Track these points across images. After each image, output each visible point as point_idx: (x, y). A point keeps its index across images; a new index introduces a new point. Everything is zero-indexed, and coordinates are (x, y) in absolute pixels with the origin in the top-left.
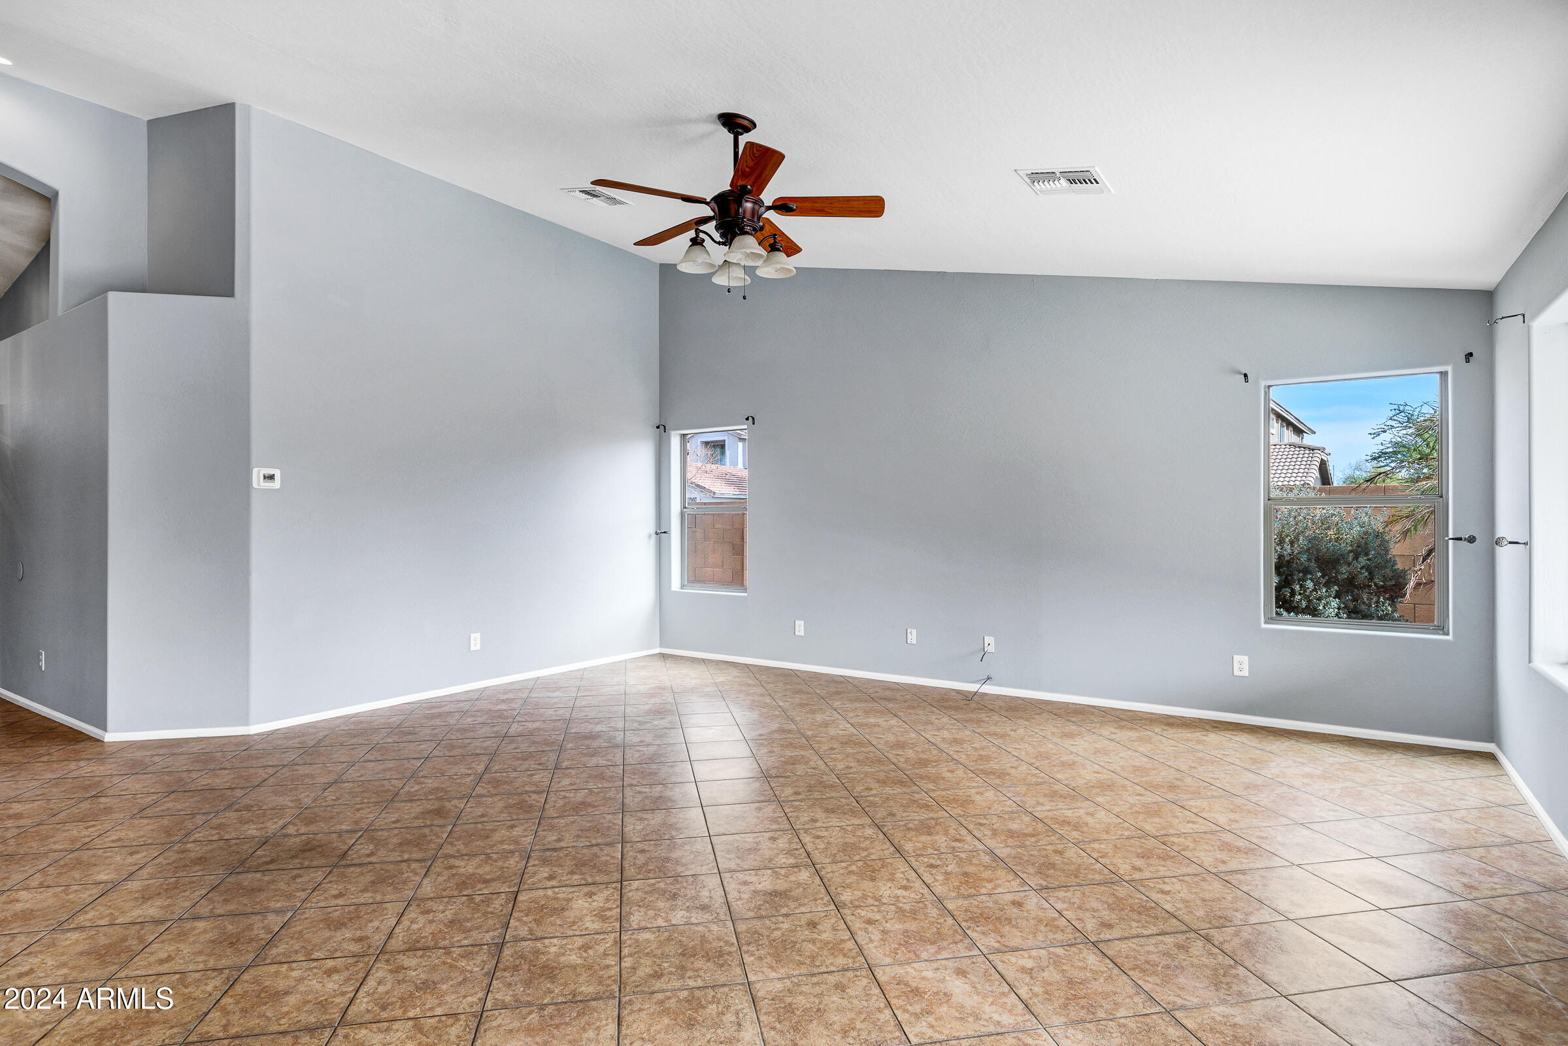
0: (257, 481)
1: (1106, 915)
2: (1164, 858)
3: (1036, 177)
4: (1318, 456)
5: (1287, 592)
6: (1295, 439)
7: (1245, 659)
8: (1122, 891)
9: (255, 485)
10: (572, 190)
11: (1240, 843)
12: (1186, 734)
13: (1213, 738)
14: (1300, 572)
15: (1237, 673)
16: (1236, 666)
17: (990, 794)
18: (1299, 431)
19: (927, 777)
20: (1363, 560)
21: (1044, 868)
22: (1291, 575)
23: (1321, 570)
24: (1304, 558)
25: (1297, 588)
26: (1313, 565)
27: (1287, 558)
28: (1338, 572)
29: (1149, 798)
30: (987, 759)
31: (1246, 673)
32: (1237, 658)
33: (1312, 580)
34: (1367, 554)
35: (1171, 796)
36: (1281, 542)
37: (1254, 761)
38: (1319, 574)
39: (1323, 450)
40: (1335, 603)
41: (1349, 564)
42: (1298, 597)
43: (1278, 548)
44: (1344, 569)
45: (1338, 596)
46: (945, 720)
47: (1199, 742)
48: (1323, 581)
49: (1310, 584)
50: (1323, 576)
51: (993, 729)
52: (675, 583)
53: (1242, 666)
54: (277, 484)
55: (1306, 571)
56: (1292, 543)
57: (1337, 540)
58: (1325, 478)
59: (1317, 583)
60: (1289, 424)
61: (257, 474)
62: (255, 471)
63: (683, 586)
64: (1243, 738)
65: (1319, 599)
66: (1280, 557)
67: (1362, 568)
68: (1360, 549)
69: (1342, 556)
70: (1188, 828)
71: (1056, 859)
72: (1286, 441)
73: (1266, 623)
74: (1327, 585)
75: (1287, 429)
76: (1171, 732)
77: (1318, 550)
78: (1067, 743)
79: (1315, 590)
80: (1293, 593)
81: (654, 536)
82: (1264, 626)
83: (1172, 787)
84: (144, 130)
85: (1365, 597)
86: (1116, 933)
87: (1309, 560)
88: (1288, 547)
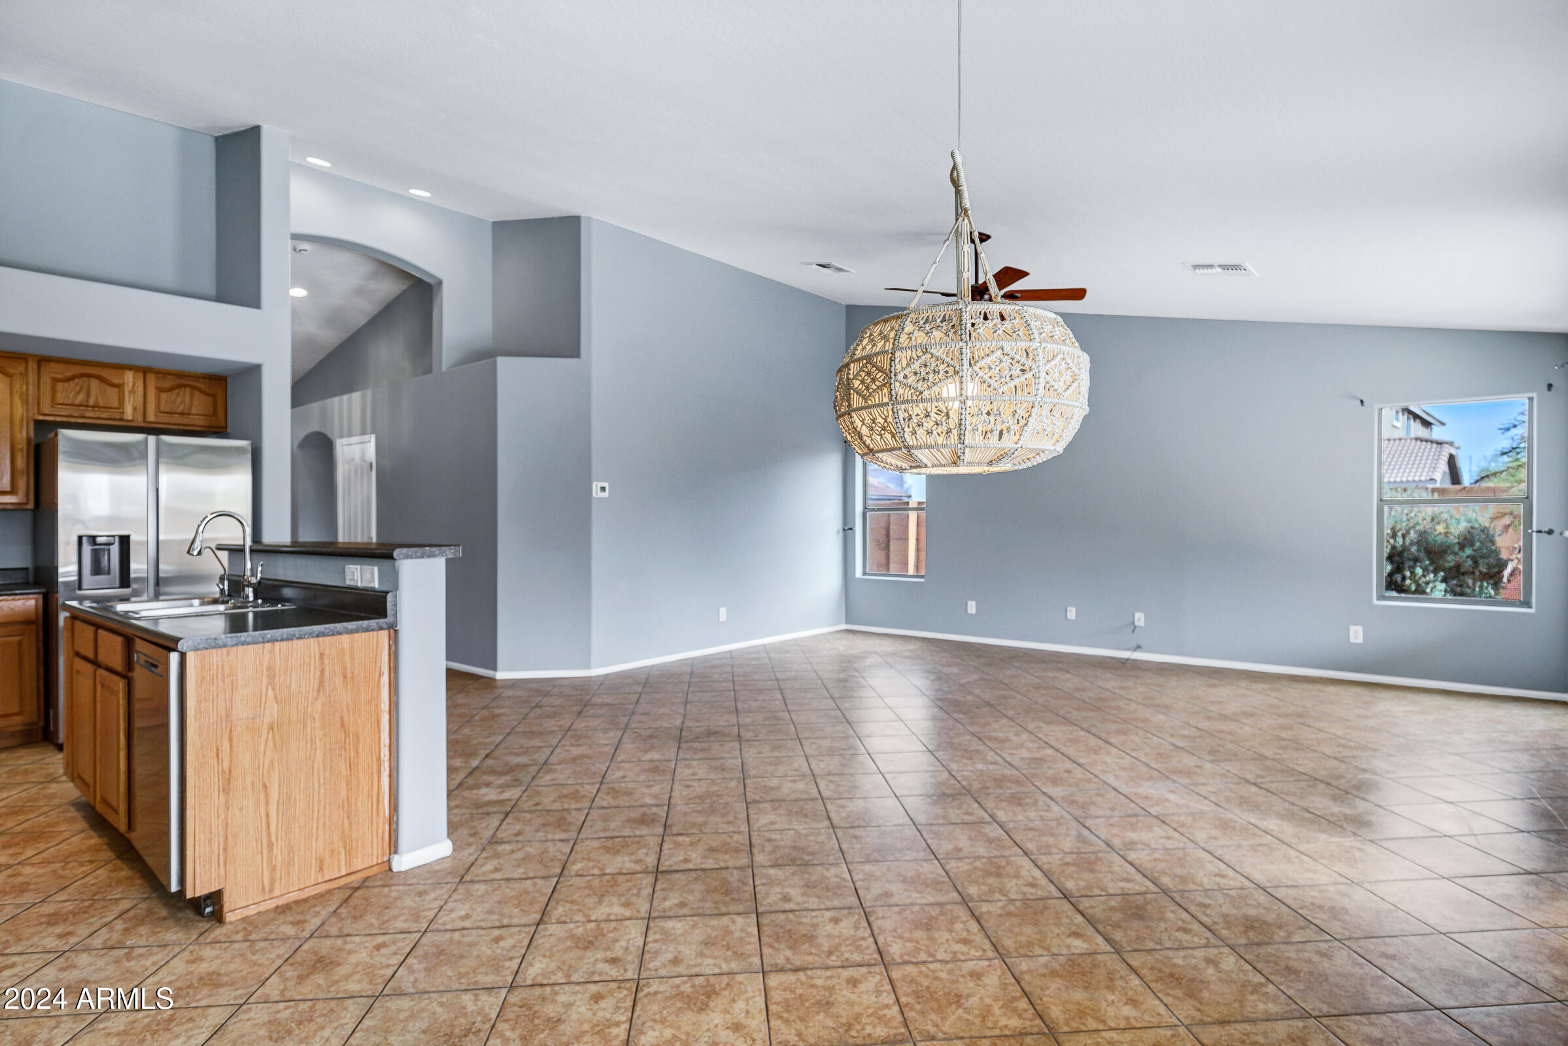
0: (596, 493)
1: (1259, 772)
2: (1298, 749)
3: (1196, 267)
4: (1447, 450)
5: (1398, 577)
6: (1421, 431)
7: (1360, 629)
8: (1269, 763)
9: (594, 495)
10: (811, 264)
11: (1352, 744)
12: (1310, 686)
13: (1332, 689)
14: (1410, 560)
15: (1352, 640)
16: (1352, 635)
17: (1162, 717)
18: (1427, 424)
19: (1110, 707)
20: (1468, 551)
21: (1212, 752)
22: (1403, 563)
23: (1430, 559)
24: (1414, 549)
25: (1408, 574)
26: (1422, 555)
27: (1400, 549)
28: (1446, 561)
29: (1282, 721)
30: (1152, 698)
31: (1360, 640)
32: (1353, 628)
33: (1421, 567)
34: (1472, 545)
35: (1301, 720)
36: (1394, 536)
37: (1365, 703)
38: (1427, 562)
39: (1451, 444)
40: (1442, 586)
41: (1456, 554)
42: (1408, 582)
43: (1392, 541)
44: (1450, 558)
45: (1444, 580)
46: (1109, 675)
47: (1319, 691)
48: (1431, 568)
49: (1419, 571)
50: (1430, 564)
51: (1149, 681)
52: (859, 573)
53: (1357, 634)
54: (606, 494)
55: (1416, 560)
56: (1404, 536)
57: (1446, 534)
58: (1454, 475)
59: (1425, 569)
60: (1416, 417)
61: (596, 486)
62: (594, 484)
63: (864, 573)
64: (1358, 690)
65: (1427, 583)
66: (1393, 547)
67: (1468, 557)
68: (1466, 541)
69: (1449, 547)
70: (1313, 736)
71: (1221, 749)
72: (1413, 435)
73: (1378, 599)
74: (1435, 572)
75: (1415, 421)
76: (1297, 685)
77: (1427, 542)
78: (1213, 690)
79: (1424, 576)
80: (1404, 578)
81: (841, 532)
82: (1376, 602)
83: (1299, 715)
84: (490, 229)
85: (1470, 582)
86: (1266, 780)
87: (1419, 550)
88: (1400, 540)
